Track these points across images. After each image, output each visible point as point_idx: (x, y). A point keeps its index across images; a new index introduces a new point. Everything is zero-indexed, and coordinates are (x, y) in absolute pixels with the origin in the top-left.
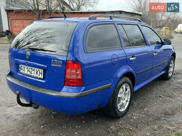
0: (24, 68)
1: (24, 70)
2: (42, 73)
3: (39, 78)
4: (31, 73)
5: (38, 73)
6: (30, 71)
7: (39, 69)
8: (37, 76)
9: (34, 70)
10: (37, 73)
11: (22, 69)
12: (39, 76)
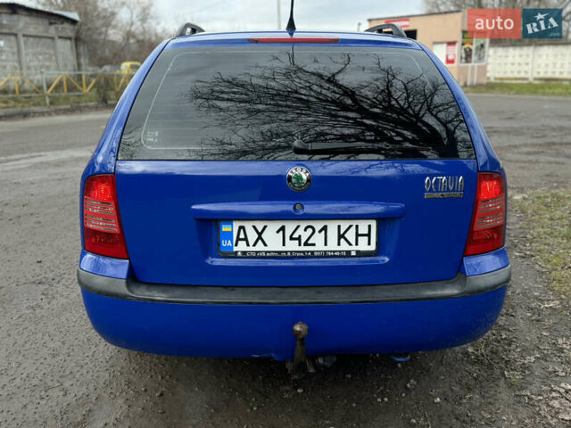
0: (260, 234)
1: (260, 238)
2: (369, 235)
3: (353, 253)
4: (306, 244)
5: (351, 235)
6: (299, 239)
7: (354, 223)
8: (344, 246)
9: (325, 228)
10: (341, 236)
11: (246, 239)
12: (354, 248)
